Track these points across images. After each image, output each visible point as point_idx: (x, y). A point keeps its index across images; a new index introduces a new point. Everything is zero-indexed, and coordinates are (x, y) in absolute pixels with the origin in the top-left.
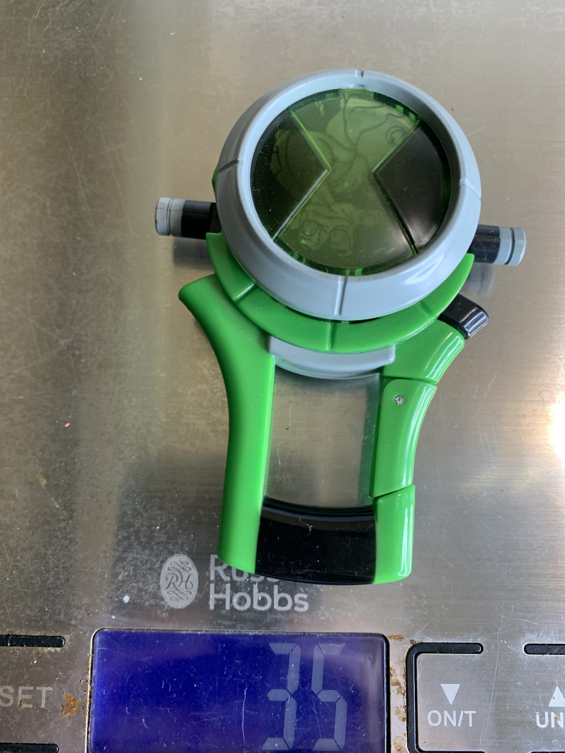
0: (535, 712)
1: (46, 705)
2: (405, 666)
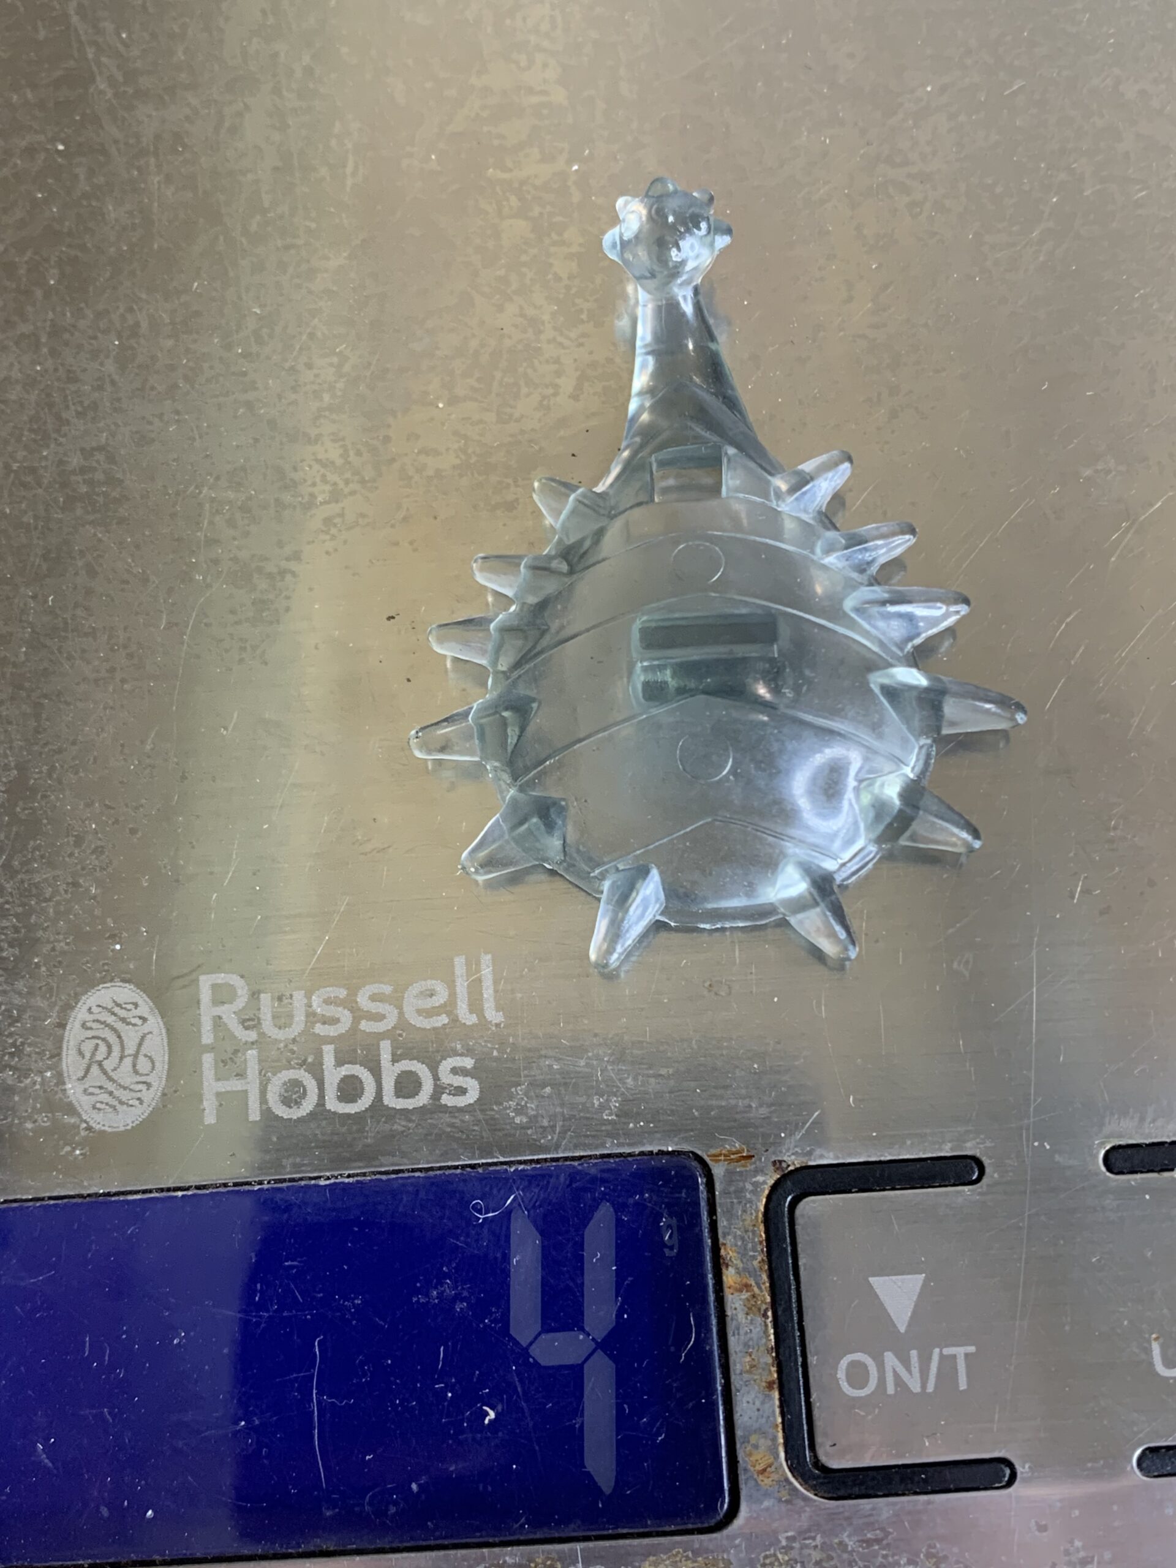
0: (1147, 1336)
2: (764, 1235)
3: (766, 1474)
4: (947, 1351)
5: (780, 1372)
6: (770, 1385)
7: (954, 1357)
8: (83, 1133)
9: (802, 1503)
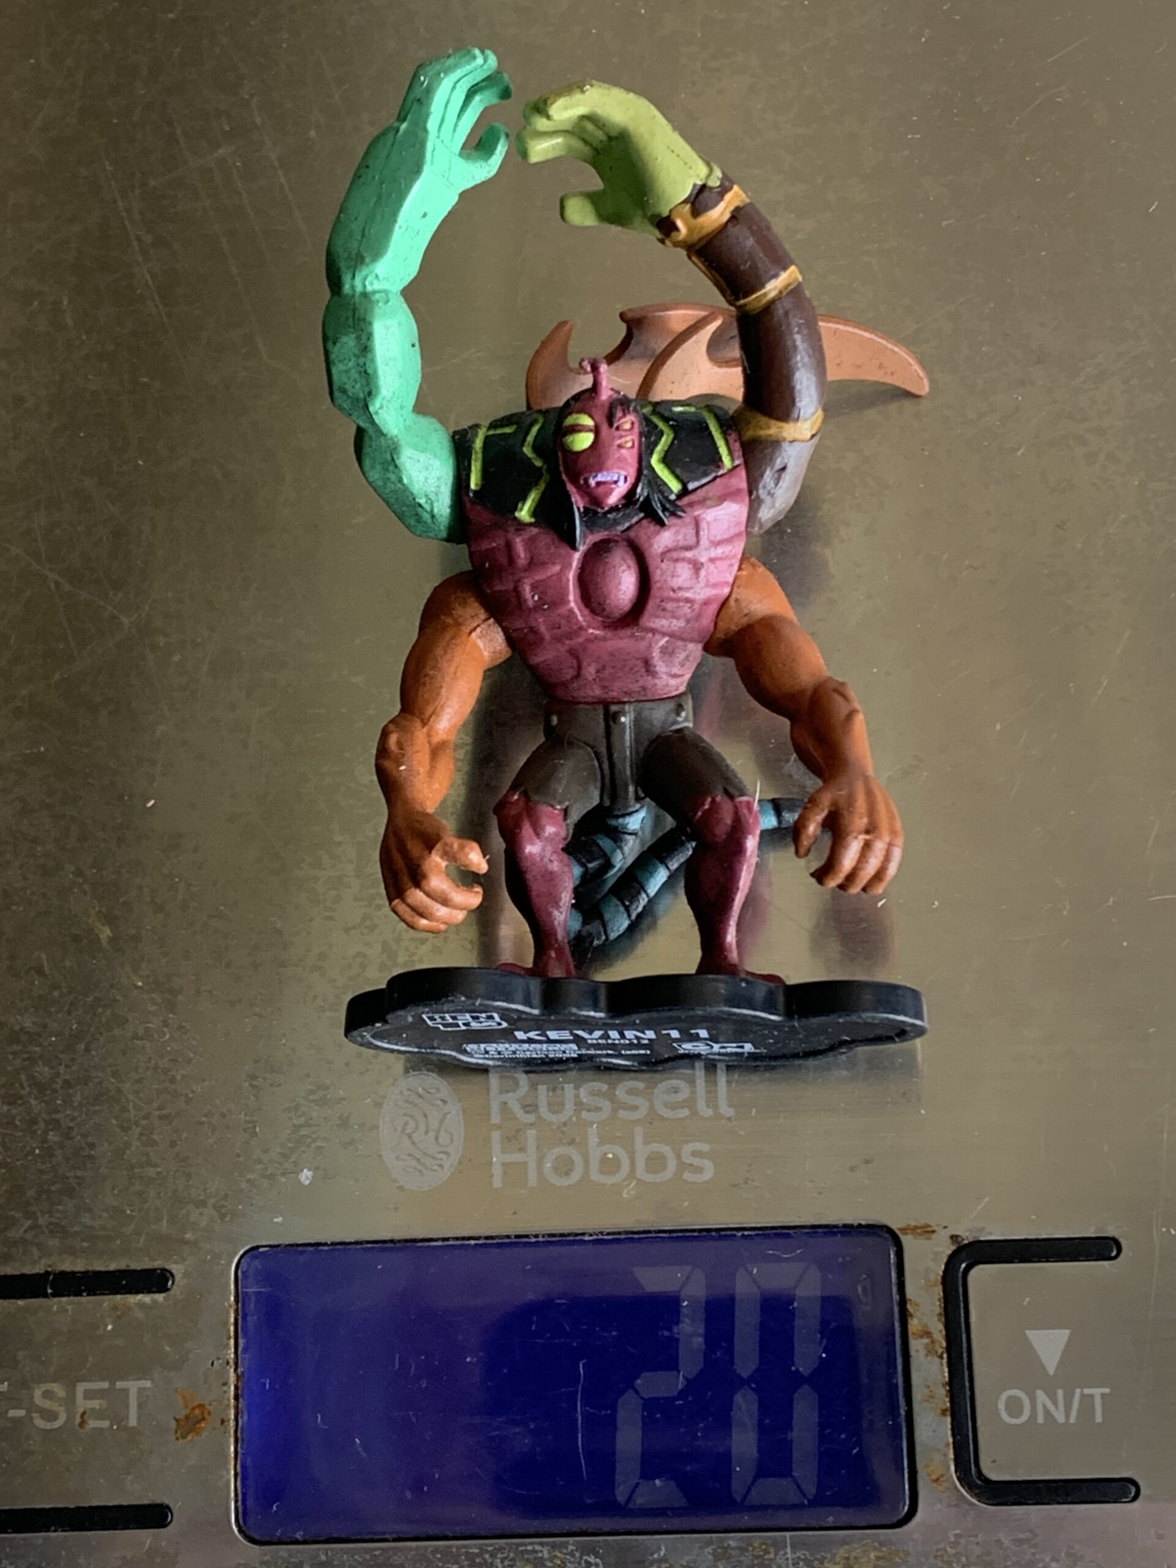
1: (139, 1419)
2: (942, 1294)
3: (940, 1483)
4: (1087, 1391)
5: (952, 1401)
6: (944, 1412)
7: (1092, 1396)
8: (395, 1191)
9: (968, 1507)
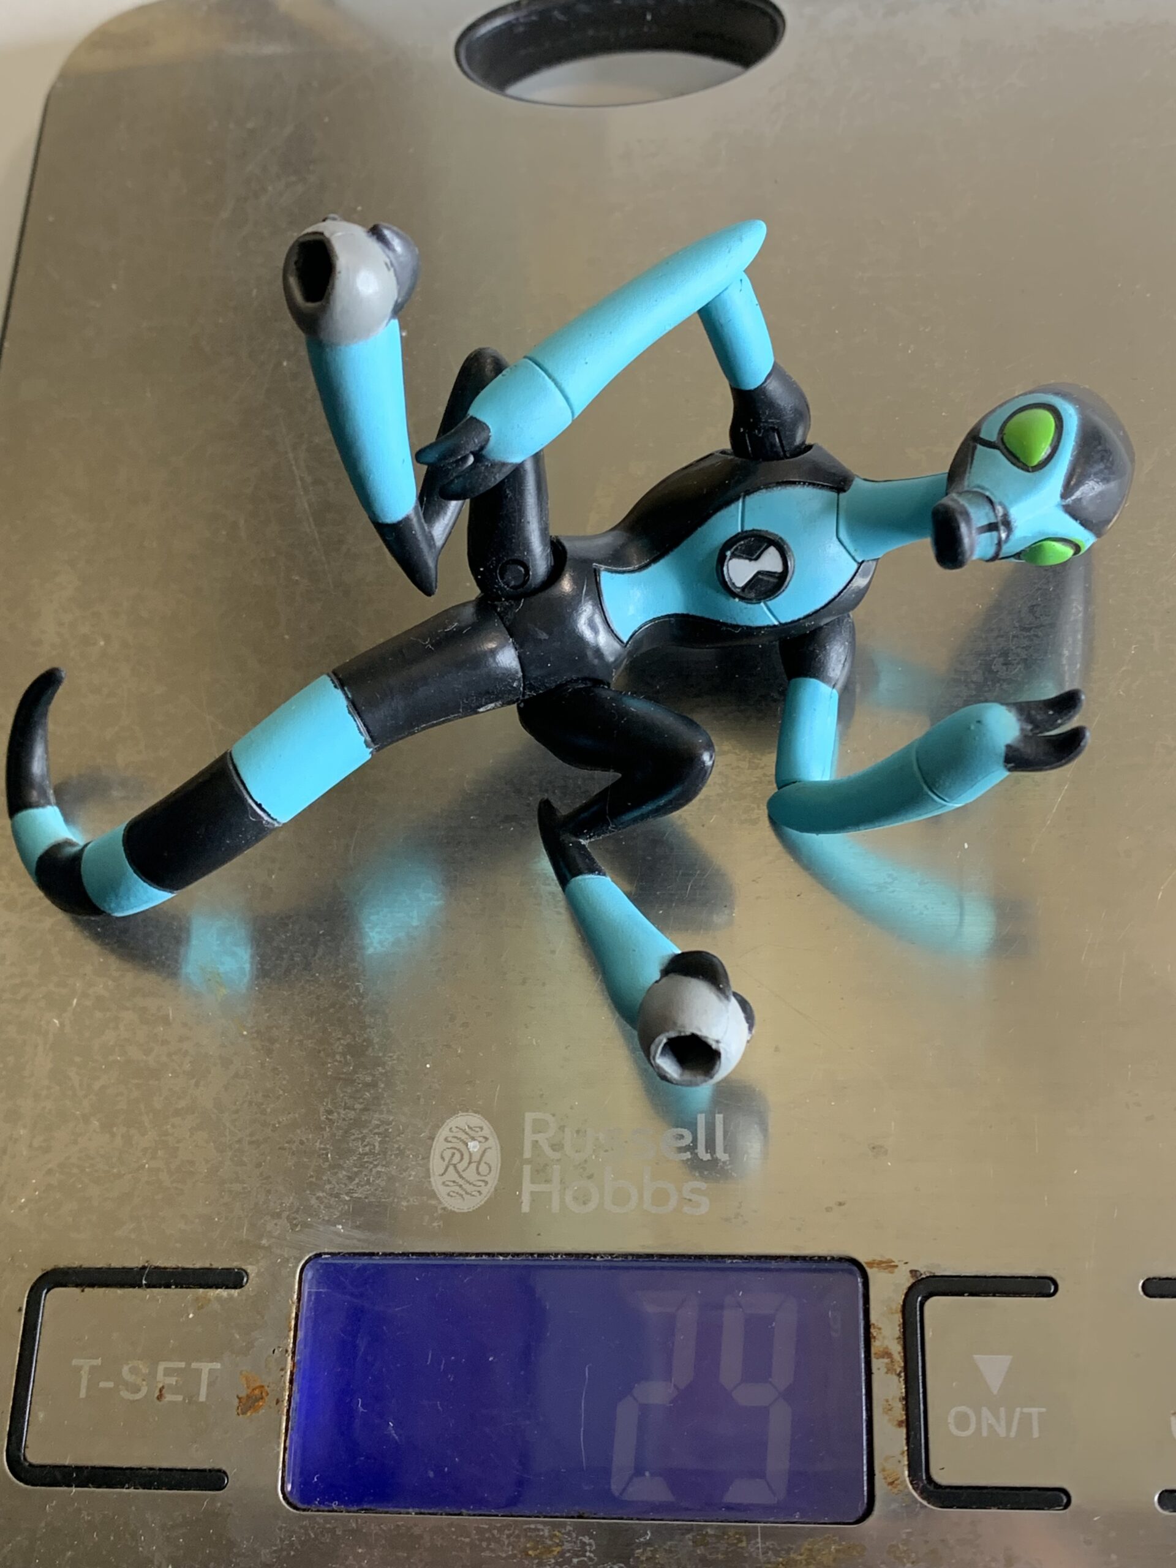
1: (207, 1397)
2: (901, 1320)
3: (894, 1485)
4: (1026, 1410)
5: (907, 1415)
6: (900, 1424)
7: (1030, 1414)
8: (440, 1212)
9: (917, 1507)
